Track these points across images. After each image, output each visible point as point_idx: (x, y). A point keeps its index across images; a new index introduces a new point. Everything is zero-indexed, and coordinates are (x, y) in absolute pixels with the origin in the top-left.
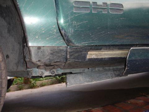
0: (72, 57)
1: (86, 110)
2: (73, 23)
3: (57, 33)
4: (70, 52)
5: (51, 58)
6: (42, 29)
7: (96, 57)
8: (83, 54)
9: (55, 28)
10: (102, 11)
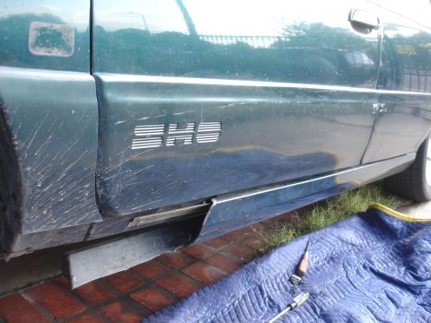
0: (100, 231)
1: (49, 279)
3: (90, 197)
6: (61, 193)
9: (87, 189)
10: (183, 141)
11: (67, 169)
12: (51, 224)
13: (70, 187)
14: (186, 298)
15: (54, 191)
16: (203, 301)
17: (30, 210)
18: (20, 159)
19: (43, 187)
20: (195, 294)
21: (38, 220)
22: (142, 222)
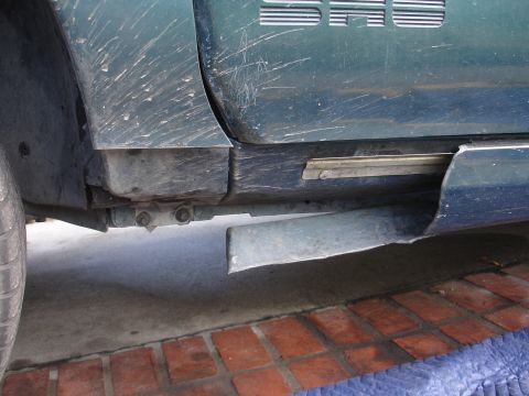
0: (251, 176)
2: (256, 66)
3: (198, 101)
4: (243, 163)
5: (175, 181)
6: (146, 87)
7: (336, 177)
8: (289, 167)
9: (190, 86)
10: (364, 21)
11: (146, 47)
12: (141, 139)
13: (159, 80)
14: (471, 345)
15: (133, 82)
16: (499, 352)
17: (100, 111)
18: (66, 24)
19: (112, 73)
20: (488, 342)
21: (117, 129)
22: (328, 174)
